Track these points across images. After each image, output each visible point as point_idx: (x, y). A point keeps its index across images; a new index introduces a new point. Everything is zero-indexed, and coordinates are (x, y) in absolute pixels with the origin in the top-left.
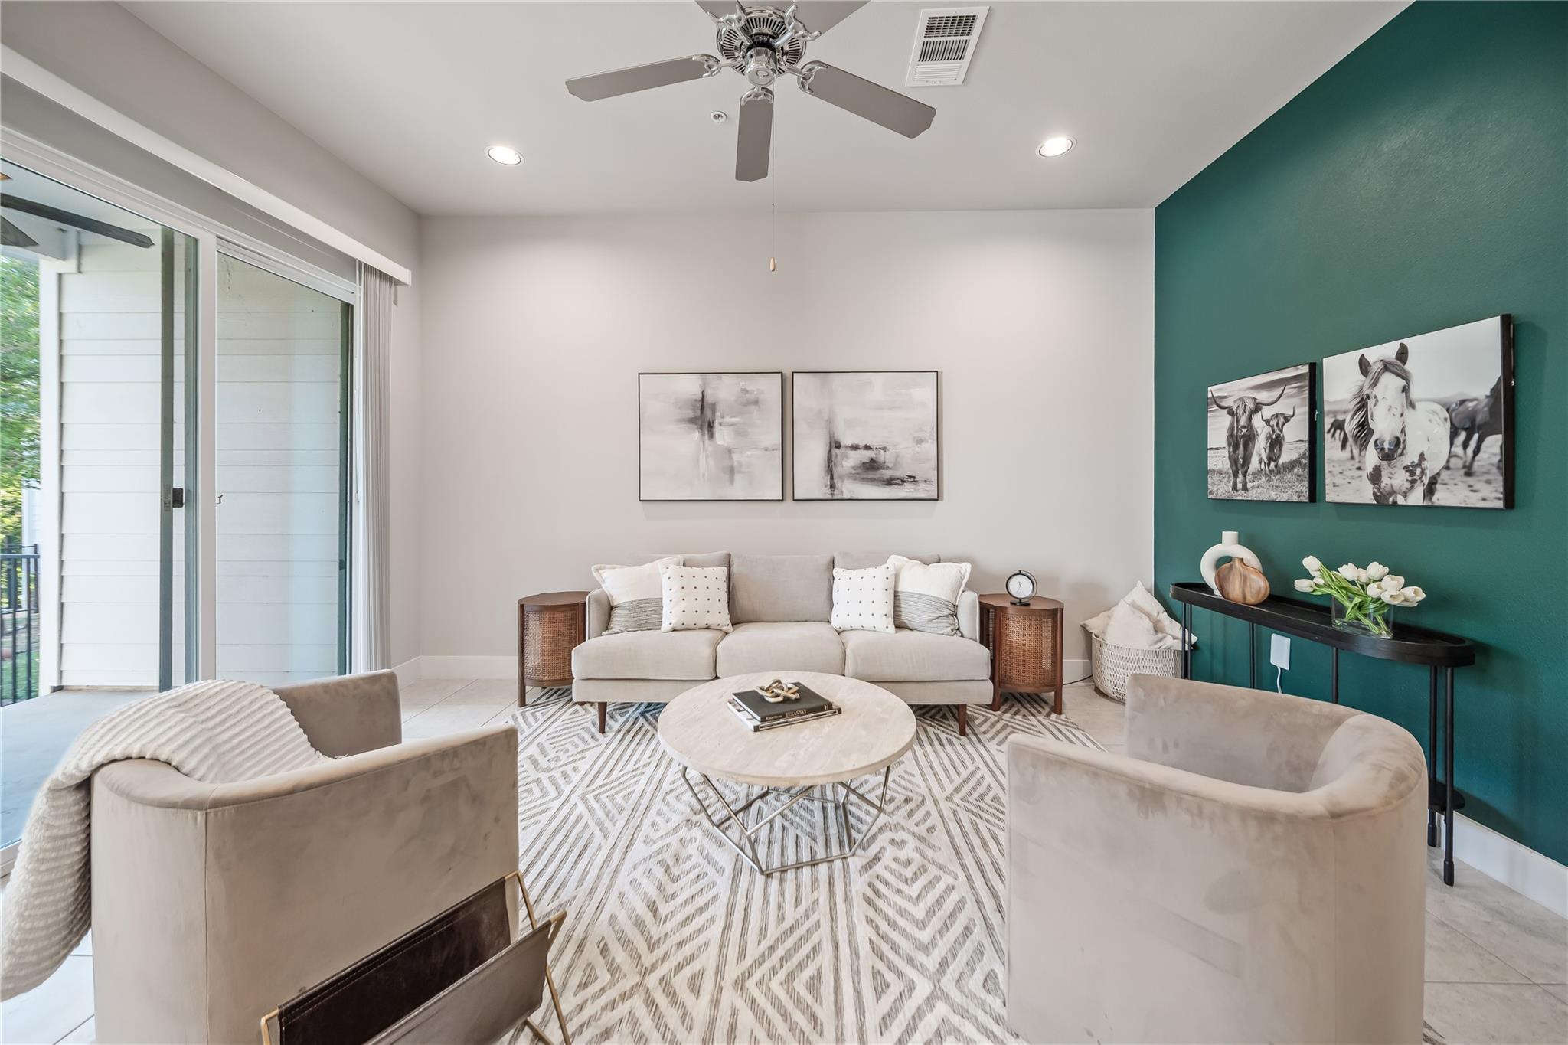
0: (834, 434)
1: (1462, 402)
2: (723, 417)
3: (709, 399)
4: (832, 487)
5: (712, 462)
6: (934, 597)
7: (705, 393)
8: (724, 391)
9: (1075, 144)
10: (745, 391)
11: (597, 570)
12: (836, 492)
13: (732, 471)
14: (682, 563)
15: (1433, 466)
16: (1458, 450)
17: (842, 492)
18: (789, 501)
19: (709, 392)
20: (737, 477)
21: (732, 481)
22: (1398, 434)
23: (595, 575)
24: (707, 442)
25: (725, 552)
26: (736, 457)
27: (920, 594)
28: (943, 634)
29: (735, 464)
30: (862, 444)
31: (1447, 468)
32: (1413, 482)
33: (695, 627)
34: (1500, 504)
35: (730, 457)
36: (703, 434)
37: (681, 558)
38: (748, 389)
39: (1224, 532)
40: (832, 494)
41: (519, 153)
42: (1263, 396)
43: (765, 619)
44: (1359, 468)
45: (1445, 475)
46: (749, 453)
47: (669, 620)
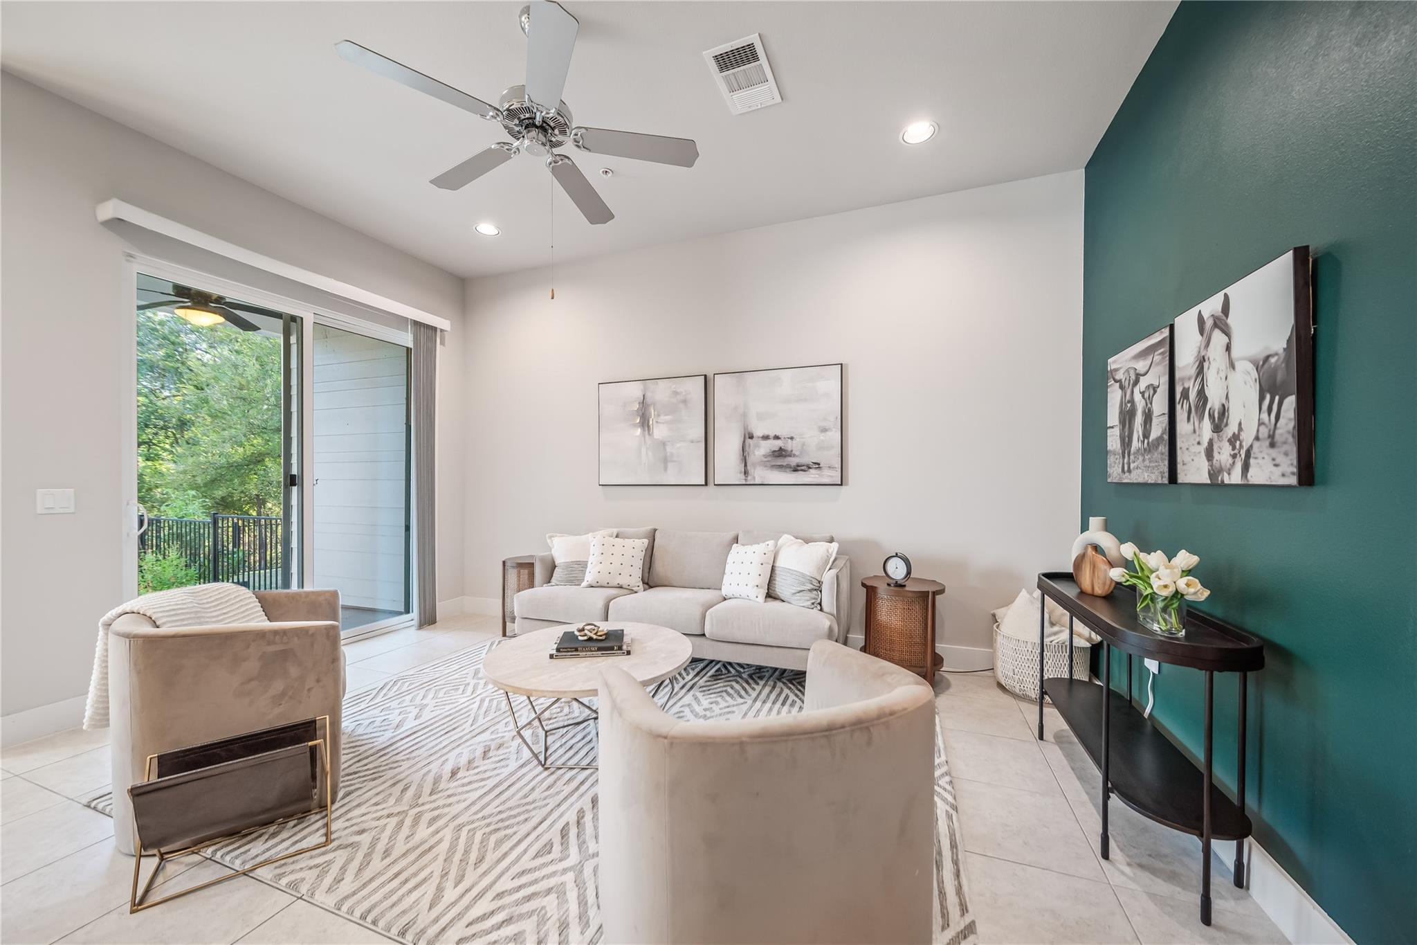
0: (747, 426)
1: (1267, 358)
2: (659, 415)
3: (648, 400)
4: (746, 473)
5: (650, 454)
6: (800, 572)
7: (646, 396)
8: (661, 393)
9: (939, 128)
10: (676, 393)
11: (550, 537)
12: (749, 478)
13: (665, 461)
14: (615, 535)
15: (1247, 438)
16: (1265, 416)
17: (754, 478)
18: (711, 488)
19: (649, 395)
20: (670, 465)
21: (666, 469)
22: (1224, 401)
23: (549, 541)
24: (647, 436)
25: (652, 527)
26: (669, 449)
27: (790, 569)
28: (803, 607)
29: (668, 454)
30: (772, 435)
31: (1257, 438)
32: (1234, 456)
33: (607, 585)
34: (1293, 480)
35: (665, 449)
36: (644, 431)
37: (615, 531)
38: (678, 391)
39: (1090, 518)
40: (746, 480)
41: (498, 228)
42: (1141, 366)
43: (675, 584)
44: (1199, 443)
45: (1256, 445)
46: (678, 445)
47: (589, 577)
